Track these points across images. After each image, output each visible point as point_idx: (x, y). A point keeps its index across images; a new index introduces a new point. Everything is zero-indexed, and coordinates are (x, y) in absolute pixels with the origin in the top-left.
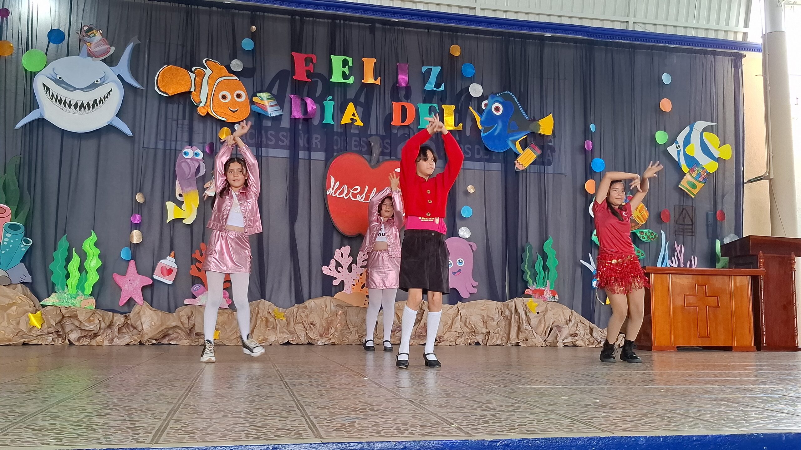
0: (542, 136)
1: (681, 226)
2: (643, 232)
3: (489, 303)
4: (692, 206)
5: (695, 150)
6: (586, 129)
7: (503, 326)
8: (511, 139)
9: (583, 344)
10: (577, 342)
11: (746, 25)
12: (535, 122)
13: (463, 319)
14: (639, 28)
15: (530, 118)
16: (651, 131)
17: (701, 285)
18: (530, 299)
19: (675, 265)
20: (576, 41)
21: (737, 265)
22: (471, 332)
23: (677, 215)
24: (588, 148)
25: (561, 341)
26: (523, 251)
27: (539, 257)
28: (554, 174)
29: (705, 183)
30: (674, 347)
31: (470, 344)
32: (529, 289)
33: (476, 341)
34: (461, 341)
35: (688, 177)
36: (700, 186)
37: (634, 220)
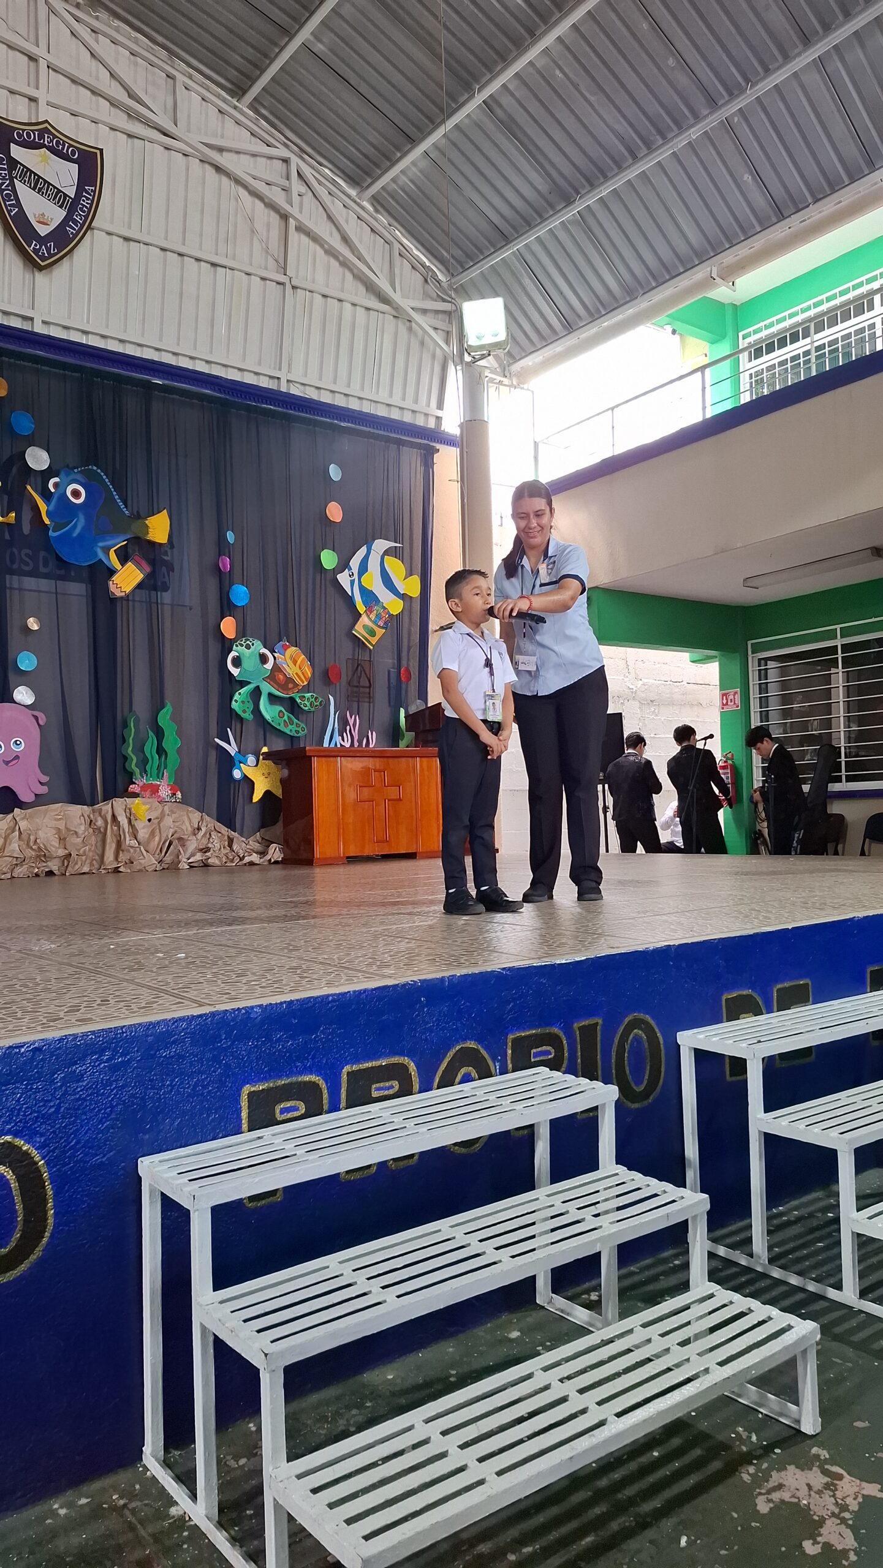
0: (152, 544)
1: (355, 689)
2: (304, 697)
3: (69, 809)
4: (370, 661)
5: (373, 581)
6: (221, 540)
7: (94, 843)
8: (101, 544)
9: (217, 862)
10: (209, 861)
11: (440, 406)
12: (140, 521)
13: (24, 836)
14: (295, 391)
15: (132, 514)
16: (314, 548)
17: (379, 771)
18: (137, 800)
19: (347, 745)
20: (203, 397)
21: (426, 743)
22: (38, 856)
23: (350, 674)
24: (224, 565)
25: (185, 860)
26: (125, 725)
27: (151, 733)
28: (172, 605)
29: (386, 628)
30: (342, 858)
31: (37, 875)
32: (135, 783)
33: (47, 870)
34: (20, 871)
35: (364, 620)
36: (380, 632)
37: (291, 680)
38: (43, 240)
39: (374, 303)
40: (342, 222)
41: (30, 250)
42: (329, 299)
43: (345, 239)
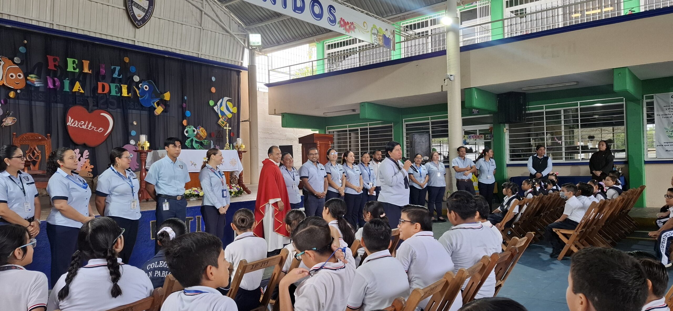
1: (218, 138)
2: (204, 141)
4: (223, 131)
5: (224, 109)
6: (183, 98)
8: (152, 101)
11: (242, 59)
12: (162, 94)
14: (203, 57)
16: (208, 100)
20: (178, 60)
23: (217, 134)
24: (184, 105)
28: (170, 117)
36: (225, 123)
37: (201, 137)
38: (139, 21)
39: (225, 33)
40: (216, 12)
41: (136, 24)
42: (212, 32)
43: (217, 16)
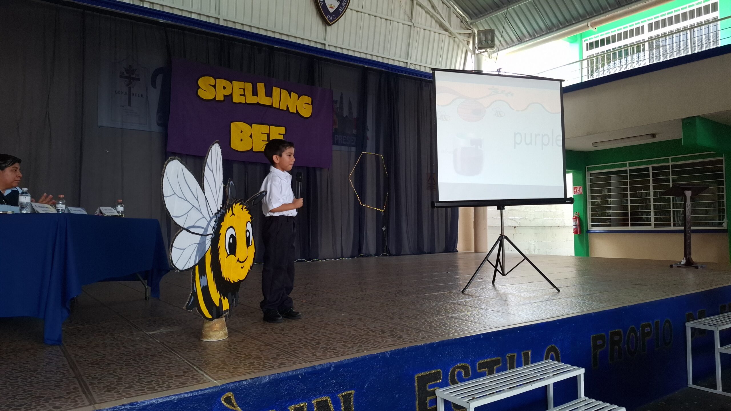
4: (435, 174)
14: (412, 67)
20: (381, 72)
38: (331, 14)
39: (442, 32)
41: (327, 18)
42: (426, 31)
